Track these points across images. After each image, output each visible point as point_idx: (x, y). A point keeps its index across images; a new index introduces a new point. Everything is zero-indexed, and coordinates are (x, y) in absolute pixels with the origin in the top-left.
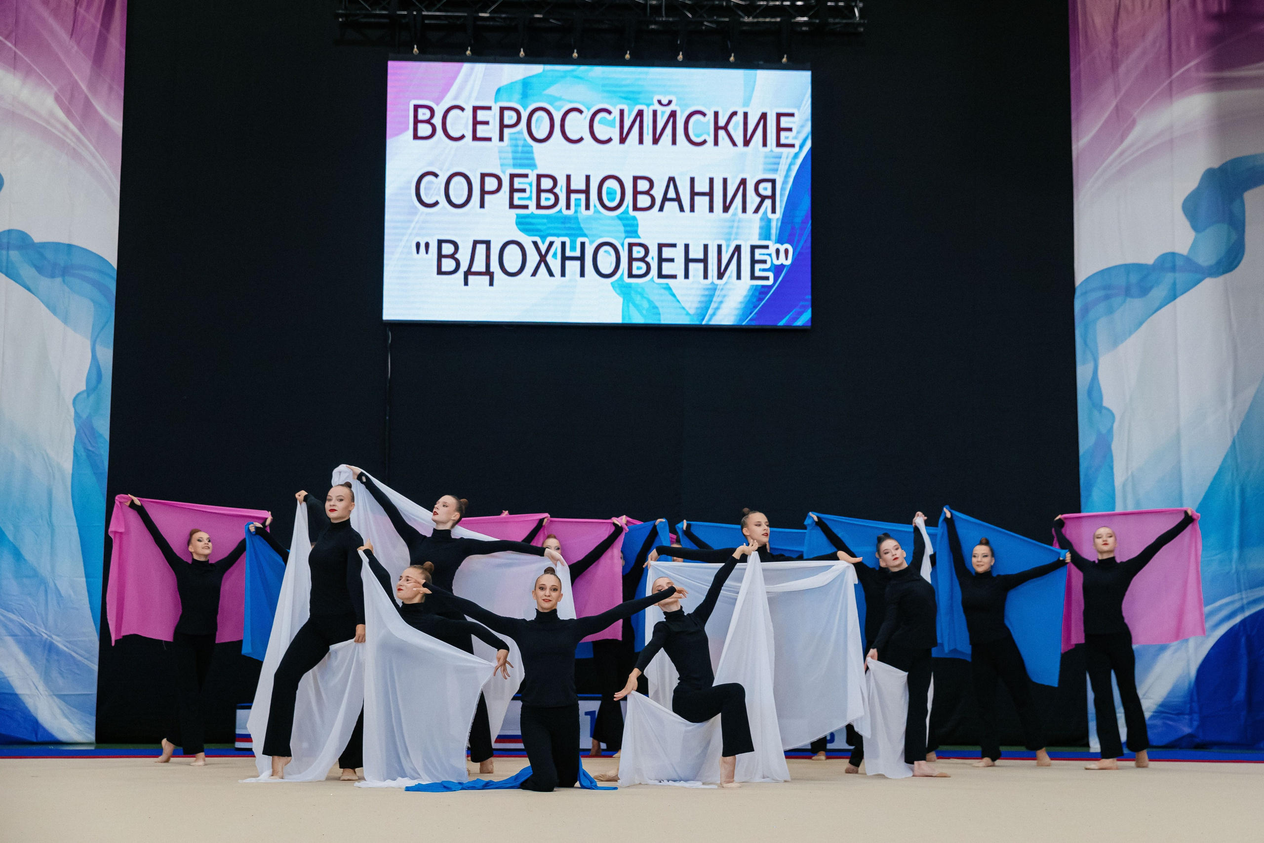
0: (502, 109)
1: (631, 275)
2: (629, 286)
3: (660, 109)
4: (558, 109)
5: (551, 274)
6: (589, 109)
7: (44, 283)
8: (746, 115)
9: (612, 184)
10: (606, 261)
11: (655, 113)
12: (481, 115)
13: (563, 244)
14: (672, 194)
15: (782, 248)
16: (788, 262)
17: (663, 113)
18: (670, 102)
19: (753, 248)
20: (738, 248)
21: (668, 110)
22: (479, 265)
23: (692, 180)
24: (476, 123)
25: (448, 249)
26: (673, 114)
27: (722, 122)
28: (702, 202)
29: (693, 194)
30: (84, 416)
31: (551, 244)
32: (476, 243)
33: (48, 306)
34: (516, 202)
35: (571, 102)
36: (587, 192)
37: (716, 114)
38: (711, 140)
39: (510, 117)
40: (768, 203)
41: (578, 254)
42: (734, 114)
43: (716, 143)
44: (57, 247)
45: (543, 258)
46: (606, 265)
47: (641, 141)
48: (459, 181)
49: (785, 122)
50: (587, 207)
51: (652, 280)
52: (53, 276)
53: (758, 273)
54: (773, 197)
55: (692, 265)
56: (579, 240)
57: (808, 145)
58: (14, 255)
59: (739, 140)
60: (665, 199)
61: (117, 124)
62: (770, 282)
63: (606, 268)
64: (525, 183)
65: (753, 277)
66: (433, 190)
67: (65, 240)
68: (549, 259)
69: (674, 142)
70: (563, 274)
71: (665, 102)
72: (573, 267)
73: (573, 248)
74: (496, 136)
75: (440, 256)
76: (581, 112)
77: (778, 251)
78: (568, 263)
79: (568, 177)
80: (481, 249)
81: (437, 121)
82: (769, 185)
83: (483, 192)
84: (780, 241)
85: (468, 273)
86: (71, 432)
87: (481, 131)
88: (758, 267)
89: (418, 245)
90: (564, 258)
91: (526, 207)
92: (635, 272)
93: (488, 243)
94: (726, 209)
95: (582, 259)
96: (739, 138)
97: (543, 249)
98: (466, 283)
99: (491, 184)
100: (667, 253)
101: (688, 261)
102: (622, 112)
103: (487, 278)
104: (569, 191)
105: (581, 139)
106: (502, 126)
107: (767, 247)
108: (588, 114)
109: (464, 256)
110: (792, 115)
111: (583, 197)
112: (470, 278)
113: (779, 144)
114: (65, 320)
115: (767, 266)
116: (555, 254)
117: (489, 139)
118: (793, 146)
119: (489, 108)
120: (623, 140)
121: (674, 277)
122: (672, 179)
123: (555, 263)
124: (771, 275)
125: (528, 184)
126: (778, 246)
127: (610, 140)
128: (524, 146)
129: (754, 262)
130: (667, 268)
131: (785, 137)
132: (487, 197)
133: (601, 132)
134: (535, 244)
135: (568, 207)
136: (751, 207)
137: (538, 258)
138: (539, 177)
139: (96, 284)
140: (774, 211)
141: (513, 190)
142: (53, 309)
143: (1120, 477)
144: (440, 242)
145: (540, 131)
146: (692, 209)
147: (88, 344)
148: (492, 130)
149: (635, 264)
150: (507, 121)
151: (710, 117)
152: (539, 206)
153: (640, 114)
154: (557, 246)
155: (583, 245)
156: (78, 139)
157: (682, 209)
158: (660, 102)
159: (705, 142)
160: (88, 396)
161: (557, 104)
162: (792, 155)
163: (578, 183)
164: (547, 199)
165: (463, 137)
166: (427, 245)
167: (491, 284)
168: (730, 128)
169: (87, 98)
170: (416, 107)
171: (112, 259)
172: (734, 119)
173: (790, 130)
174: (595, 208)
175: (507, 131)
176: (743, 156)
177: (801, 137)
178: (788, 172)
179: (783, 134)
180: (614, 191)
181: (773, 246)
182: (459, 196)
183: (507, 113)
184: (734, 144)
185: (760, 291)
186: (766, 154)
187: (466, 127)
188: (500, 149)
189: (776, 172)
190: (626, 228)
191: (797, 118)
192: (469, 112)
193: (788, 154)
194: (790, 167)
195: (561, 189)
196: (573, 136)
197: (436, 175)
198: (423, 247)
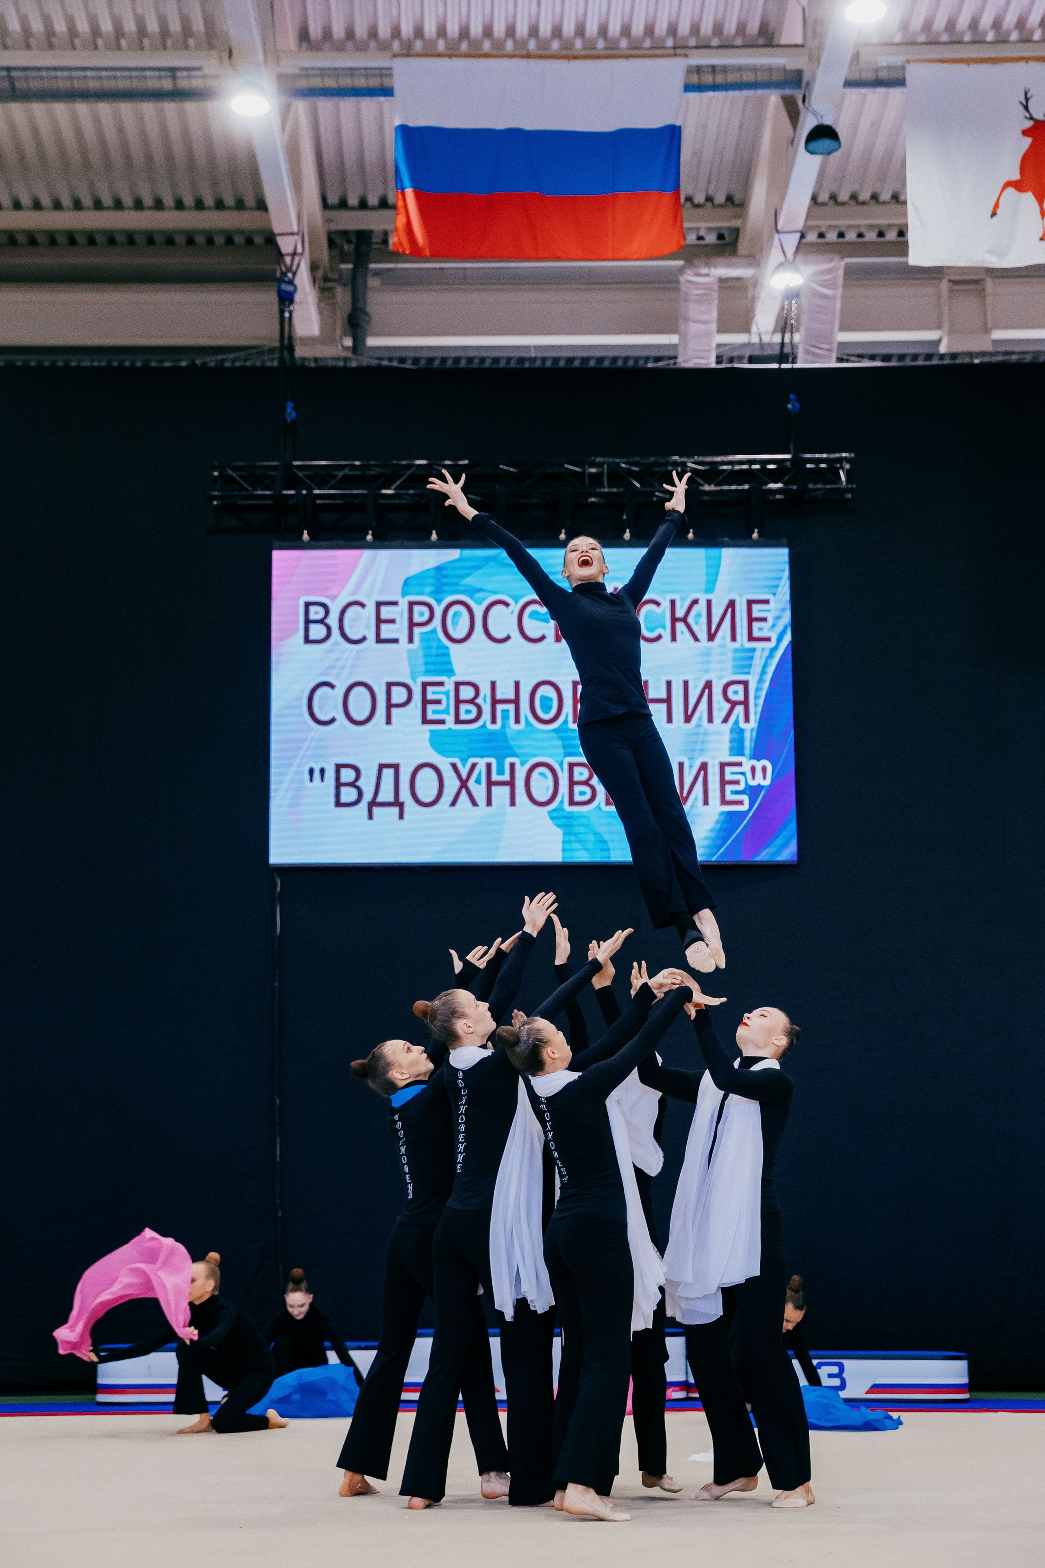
0: (411, 604)
1: (572, 802)
2: (570, 814)
4: (478, 602)
5: (474, 803)
6: (516, 601)
8: (709, 602)
9: (546, 691)
10: (542, 786)
12: (386, 612)
13: (489, 766)
15: (759, 765)
16: (767, 782)
19: (723, 766)
20: (704, 767)
22: (386, 795)
24: (379, 621)
25: (347, 776)
27: (680, 613)
31: (474, 766)
32: (382, 767)
34: (430, 716)
35: (494, 593)
36: (516, 701)
37: (673, 603)
38: (667, 634)
39: (422, 614)
40: (739, 709)
41: (506, 777)
42: (695, 602)
43: (674, 638)
45: (464, 784)
46: (542, 792)
48: (359, 693)
49: (757, 611)
50: (517, 721)
51: (599, 807)
53: (729, 797)
54: (745, 703)
56: (508, 761)
57: (788, 638)
59: (702, 634)
62: (745, 807)
63: (542, 795)
64: (439, 693)
65: (724, 802)
66: (328, 704)
68: (471, 784)
70: (489, 803)
72: (501, 794)
73: (501, 772)
74: (404, 637)
75: (339, 785)
76: (507, 604)
77: (753, 769)
78: (495, 789)
79: (493, 684)
80: (388, 774)
81: (333, 621)
82: (740, 688)
83: (390, 706)
84: (757, 755)
85: (373, 804)
87: (387, 631)
88: (729, 788)
89: (311, 771)
90: (490, 784)
91: (442, 722)
92: (577, 798)
93: (396, 767)
94: (688, 719)
95: (511, 783)
96: (701, 631)
97: (464, 774)
98: (370, 817)
99: (399, 696)
103: (396, 810)
104: (495, 702)
105: (508, 638)
106: (412, 625)
107: (739, 764)
108: (516, 608)
109: (367, 784)
110: (766, 602)
111: (511, 707)
112: (376, 810)
113: (751, 638)
115: (742, 787)
116: (478, 781)
117: (396, 641)
118: (768, 639)
119: (395, 603)
123: (479, 791)
124: (745, 798)
125: (444, 693)
126: (754, 762)
127: (543, 638)
128: (438, 647)
129: (724, 783)
131: (758, 629)
132: (394, 711)
133: (533, 628)
134: (454, 766)
135: (494, 721)
136: (719, 715)
137: (457, 784)
138: (458, 685)
140: (747, 720)
141: (425, 702)
144: (338, 767)
145: (459, 630)
148: (399, 630)
149: (577, 789)
150: (417, 619)
151: (666, 605)
152: (458, 721)
154: (481, 768)
155: (512, 766)
159: (659, 637)
161: (479, 595)
162: (766, 653)
163: (505, 691)
164: (467, 711)
165: (364, 639)
166: (322, 771)
167: (401, 816)
168: (690, 620)
170: (307, 605)
172: (696, 608)
173: (764, 620)
174: (528, 723)
175: (417, 630)
176: (708, 654)
177: (779, 629)
178: (763, 672)
179: (756, 625)
180: (551, 699)
181: (747, 764)
182: (360, 710)
183: (417, 609)
184: (696, 639)
185: (733, 819)
186: (736, 650)
187: (367, 627)
188: (409, 651)
189: (748, 673)
190: (565, 747)
191: (772, 605)
192: (371, 609)
193: (763, 650)
194: (765, 666)
195: (485, 701)
196: (498, 634)
197: (332, 686)
198: (317, 775)
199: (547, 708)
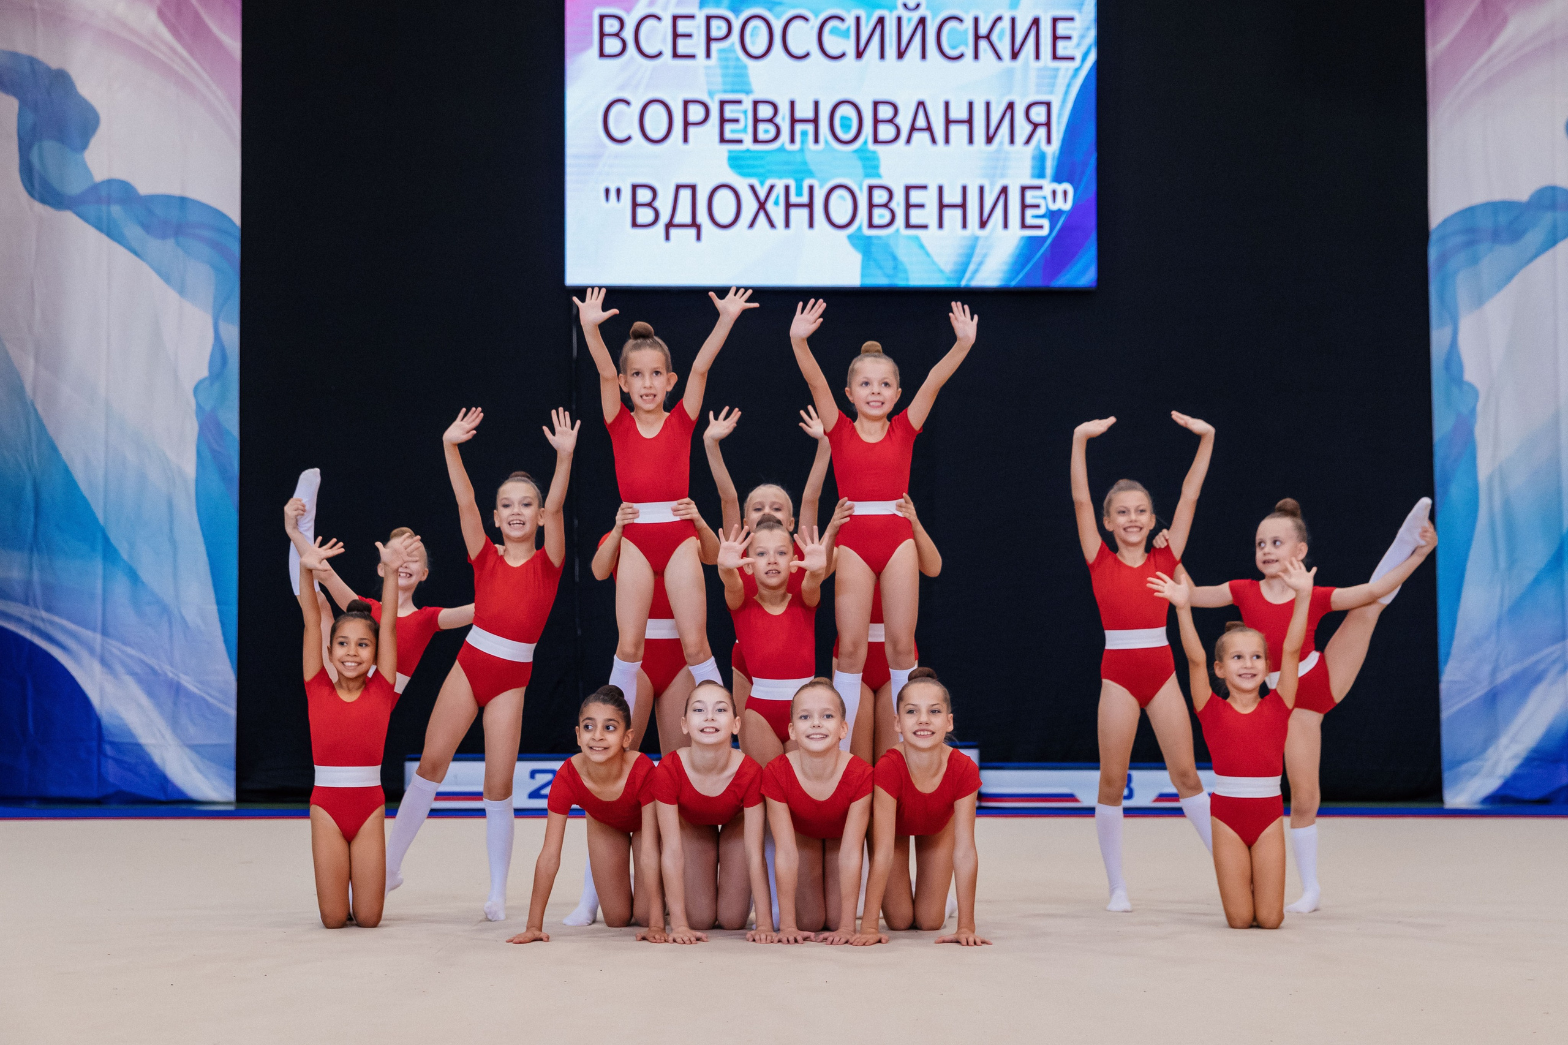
0: (709, 19)
1: (871, 225)
2: (869, 238)
3: (905, 15)
4: (778, 17)
5: (772, 225)
6: (816, 16)
7: (155, 246)
8: (1013, 20)
9: (846, 111)
10: (841, 208)
11: (899, 19)
12: (683, 26)
13: (787, 188)
14: (921, 122)
15: (1060, 188)
16: (1067, 206)
17: (909, 20)
18: (918, 6)
19: (1024, 189)
20: (1004, 190)
21: (916, 16)
22: (683, 215)
23: (947, 104)
24: (676, 35)
25: (644, 196)
26: (922, 21)
27: (983, 31)
28: (959, 132)
29: (948, 122)
30: (208, 408)
31: (772, 188)
32: (678, 187)
33: (159, 273)
34: (728, 135)
35: (794, 7)
36: (815, 121)
37: (976, 20)
38: (969, 52)
39: (718, 28)
40: (1041, 132)
41: (805, 199)
42: (999, 19)
43: (976, 56)
44: (167, 199)
45: (762, 206)
46: (841, 214)
47: (882, 56)
48: (656, 110)
49: (1062, 28)
50: (816, 141)
51: (897, 230)
52: (163, 236)
53: (1029, 221)
54: (1048, 124)
55: (947, 213)
56: (806, 184)
57: (1092, 57)
58: (116, 210)
59: (1006, 51)
60: (913, 129)
61: (233, 45)
62: (1045, 232)
63: (841, 218)
64: (738, 111)
65: (1024, 225)
66: (624, 122)
67: (176, 191)
68: (770, 206)
69: (924, 56)
70: (787, 225)
71: (912, 5)
72: (799, 216)
73: (799, 194)
74: (701, 52)
75: (635, 205)
76: (806, 19)
77: (1054, 193)
78: (793, 212)
79: (792, 104)
80: (685, 195)
81: (628, 34)
82: (1042, 110)
83: (687, 124)
84: (1058, 178)
85: (670, 225)
86: (191, 429)
87: (683, 46)
88: (1029, 213)
89: (607, 191)
90: (788, 205)
91: (740, 141)
92: (877, 221)
93: (693, 188)
94: (989, 140)
95: (810, 206)
96: (1005, 49)
97: (762, 195)
98: (667, 238)
99: (696, 113)
100: (916, 197)
101: (942, 206)
102: (858, 19)
103: (693, 232)
104: (794, 121)
105: (807, 55)
106: (709, 39)
107: (1040, 188)
108: (815, 23)
109: (664, 205)
110: (1071, 19)
111: (810, 128)
112: (673, 232)
113: (1055, 57)
114: (182, 291)
115: (1042, 211)
116: (776, 203)
117: (693, 57)
118: (1072, 59)
119: (692, 17)
120: (859, 55)
121: (925, 227)
122: (921, 104)
123: (777, 212)
124: (1046, 223)
125: (742, 112)
126: (1055, 186)
127: (843, 55)
128: (736, 64)
129: (1024, 206)
130: (916, 216)
131: (1063, 48)
132: (692, 130)
133: (833, 45)
134: (752, 188)
135: (792, 140)
136: (1020, 137)
137: (755, 206)
138: (756, 103)
139: (216, 246)
140: (1049, 141)
141: (723, 121)
142: (166, 278)
143: (1484, 469)
144: (635, 188)
145: (757, 46)
146: (947, 141)
147: (209, 320)
148: (695, 46)
149: (877, 212)
150: (715, 33)
151: (969, 24)
152: (756, 140)
153: (881, 21)
154: (779, 191)
155: (811, 188)
156: (188, 65)
157: (934, 141)
158: (905, 5)
159: (961, 56)
160: (212, 384)
161: (778, 9)
162: (1070, 73)
163: (804, 111)
164: (766, 131)
165: (660, 54)
166: (618, 191)
167: (699, 238)
168: (994, 37)
169: (197, 15)
170: (602, 18)
171: (235, 214)
172: (999, 25)
173: (1069, 38)
174: (826, 142)
175: (715, 46)
176: (1010, 72)
177: (1083, 48)
178: (1067, 93)
179: (1060, 44)
180: (849, 119)
181: (1048, 186)
182: (656, 129)
183: (714, 23)
184: (999, 57)
185: (1033, 243)
186: (1039, 69)
187: (664, 40)
188: (707, 67)
189: (1051, 92)
190: (865, 167)
191: (1077, 24)
192: (667, 22)
193: (1067, 69)
194: (1069, 86)
195: (783, 119)
196: (797, 50)
197: (628, 103)
198: (613, 194)
199: (846, 127)
